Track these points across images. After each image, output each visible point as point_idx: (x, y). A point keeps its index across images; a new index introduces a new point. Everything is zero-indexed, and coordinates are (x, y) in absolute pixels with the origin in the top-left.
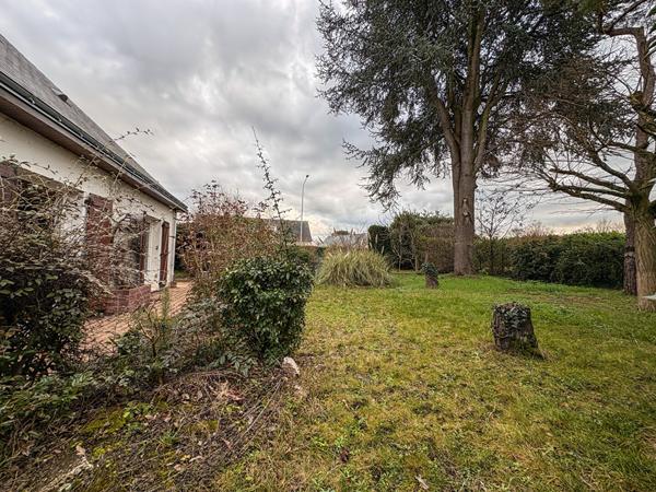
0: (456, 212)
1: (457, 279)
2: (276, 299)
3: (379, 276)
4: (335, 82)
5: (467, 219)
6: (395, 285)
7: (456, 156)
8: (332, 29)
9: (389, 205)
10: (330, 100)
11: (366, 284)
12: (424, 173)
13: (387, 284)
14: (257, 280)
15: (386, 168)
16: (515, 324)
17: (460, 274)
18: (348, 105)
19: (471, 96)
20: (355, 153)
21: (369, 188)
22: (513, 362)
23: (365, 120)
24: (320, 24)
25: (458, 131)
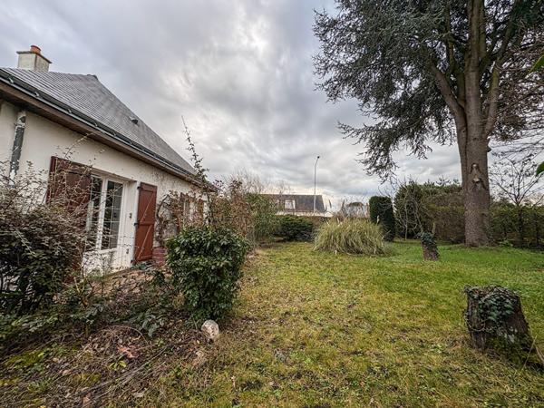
0: (465, 178)
1: (468, 251)
2: (197, 265)
3: (372, 244)
4: (332, 74)
5: (479, 185)
6: (390, 253)
7: (462, 120)
8: (326, 31)
9: (386, 176)
10: (327, 90)
11: (358, 252)
12: (424, 143)
13: (380, 252)
14: (183, 247)
15: (383, 142)
16: (494, 315)
17: (472, 245)
18: (345, 92)
19: (474, 57)
20: (351, 132)
21: (366, 162)
22: (489, 368)
23: (362, 102)
24: (316, 30)
25: (462, 94)
